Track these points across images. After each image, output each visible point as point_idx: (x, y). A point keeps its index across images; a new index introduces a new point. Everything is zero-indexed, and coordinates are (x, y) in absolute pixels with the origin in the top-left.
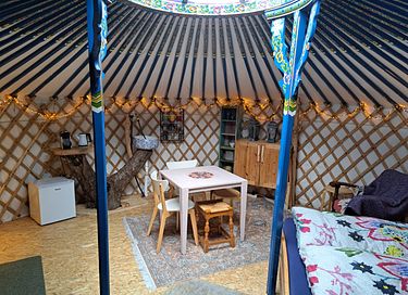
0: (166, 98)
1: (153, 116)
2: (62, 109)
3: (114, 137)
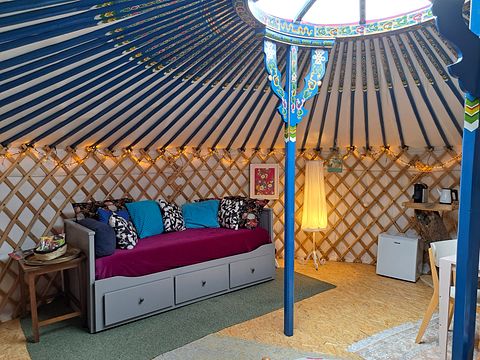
2: (438, 161)
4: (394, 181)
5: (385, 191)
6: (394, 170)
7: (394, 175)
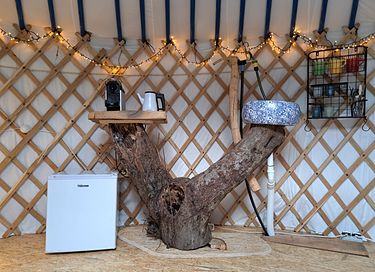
0: (322, 30)
1: (292, 71)
2: (132, 61)
3: (215, 113)
4: (72, 89)
5: (57, 106)
6: (71, 72)
7: (71, 79)
